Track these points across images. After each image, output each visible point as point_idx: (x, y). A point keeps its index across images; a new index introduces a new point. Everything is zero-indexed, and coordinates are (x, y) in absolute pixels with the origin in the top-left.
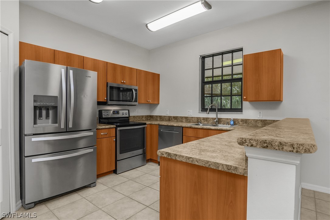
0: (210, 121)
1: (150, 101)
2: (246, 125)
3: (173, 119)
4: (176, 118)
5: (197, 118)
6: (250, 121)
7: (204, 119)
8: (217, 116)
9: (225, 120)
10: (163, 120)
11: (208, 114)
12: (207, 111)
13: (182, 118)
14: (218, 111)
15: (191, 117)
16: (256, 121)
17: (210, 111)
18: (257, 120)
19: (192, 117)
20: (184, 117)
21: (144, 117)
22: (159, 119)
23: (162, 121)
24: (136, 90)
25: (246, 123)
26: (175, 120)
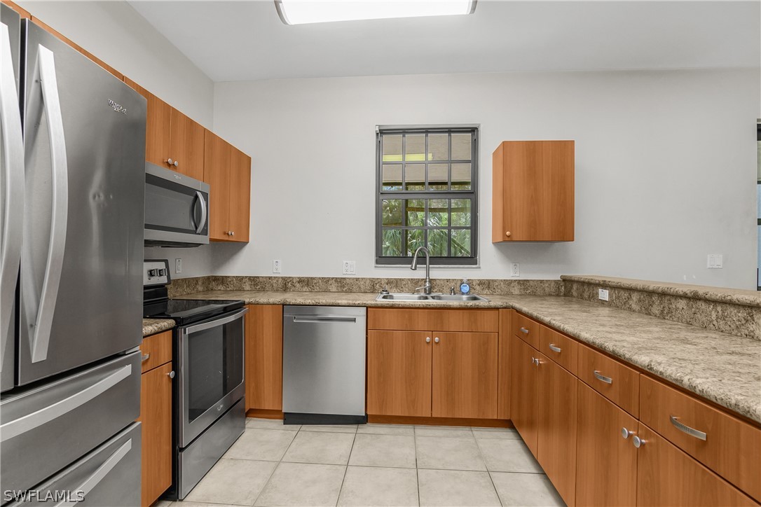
0: (407, 286)
1: (233, 233)
2: (488, 293)
3: (298, 285)
4: (307, 282)
5: (372, 280)
6: (497, 284)
7: (389, 282)
8: (428, 274)
9: (442, 282)
10: (263, 290)
11: (415, 269)
12: (411, 263)
13: (326, 280)
14: (430, 264)
15: (354, 278)
16: (509, 283)
17: (418, 263)
18: (511, 281)
19: (357, 279)
20: (333, 278)
21: (200, 283)
22: (247, 287)
23: (259, 291)
24: (205, 195)
25: (489, 288)
26: (305, 289)
